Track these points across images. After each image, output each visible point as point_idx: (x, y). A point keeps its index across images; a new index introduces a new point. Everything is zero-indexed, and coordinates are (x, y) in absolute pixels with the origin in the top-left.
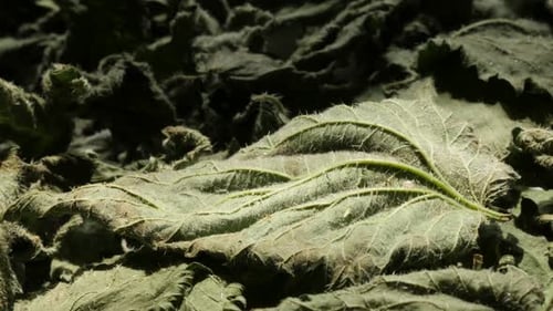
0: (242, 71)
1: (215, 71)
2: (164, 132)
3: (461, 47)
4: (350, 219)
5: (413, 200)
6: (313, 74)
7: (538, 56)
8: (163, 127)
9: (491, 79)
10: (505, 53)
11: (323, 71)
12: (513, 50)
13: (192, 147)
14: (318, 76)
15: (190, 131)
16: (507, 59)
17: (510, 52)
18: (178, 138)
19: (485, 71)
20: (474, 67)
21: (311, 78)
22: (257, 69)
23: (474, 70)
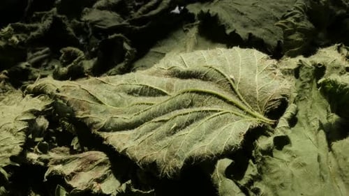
0: (102, 23)
1: (88, 21)
2: (61, 51)
3: (217, 14)
4: (176, 129)
5: (208, 118)
6: (138, 28)
7: (260, 15)
8: (60, 49)
9: (231, 33)
10: (242, 14)
11: (144, 26)
12: (247, 11)
13: (76, 57)
14: (141, 29)
15: (74, 49)
16: (243, 18)
17: (245, 13)
18: (68, 53)
19: (229, 28)
20: (223, 25)
21: (136, 30)
22: (108, 23)
23: (223, 28)
